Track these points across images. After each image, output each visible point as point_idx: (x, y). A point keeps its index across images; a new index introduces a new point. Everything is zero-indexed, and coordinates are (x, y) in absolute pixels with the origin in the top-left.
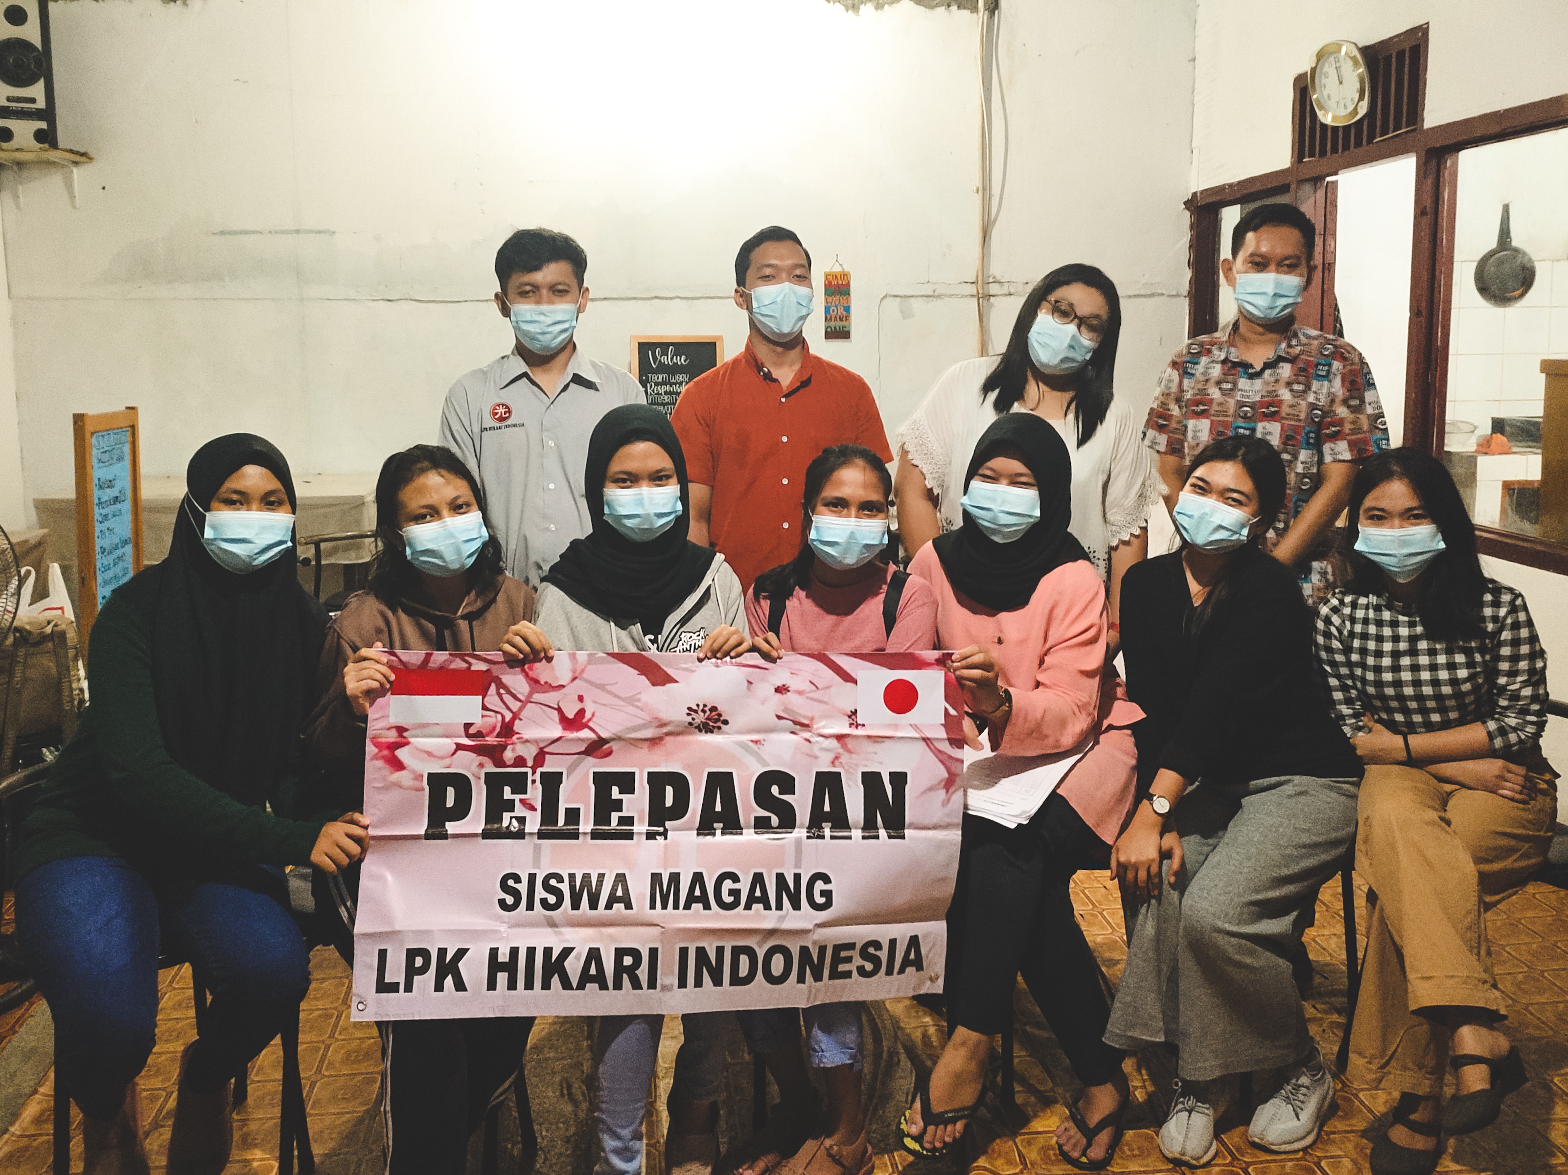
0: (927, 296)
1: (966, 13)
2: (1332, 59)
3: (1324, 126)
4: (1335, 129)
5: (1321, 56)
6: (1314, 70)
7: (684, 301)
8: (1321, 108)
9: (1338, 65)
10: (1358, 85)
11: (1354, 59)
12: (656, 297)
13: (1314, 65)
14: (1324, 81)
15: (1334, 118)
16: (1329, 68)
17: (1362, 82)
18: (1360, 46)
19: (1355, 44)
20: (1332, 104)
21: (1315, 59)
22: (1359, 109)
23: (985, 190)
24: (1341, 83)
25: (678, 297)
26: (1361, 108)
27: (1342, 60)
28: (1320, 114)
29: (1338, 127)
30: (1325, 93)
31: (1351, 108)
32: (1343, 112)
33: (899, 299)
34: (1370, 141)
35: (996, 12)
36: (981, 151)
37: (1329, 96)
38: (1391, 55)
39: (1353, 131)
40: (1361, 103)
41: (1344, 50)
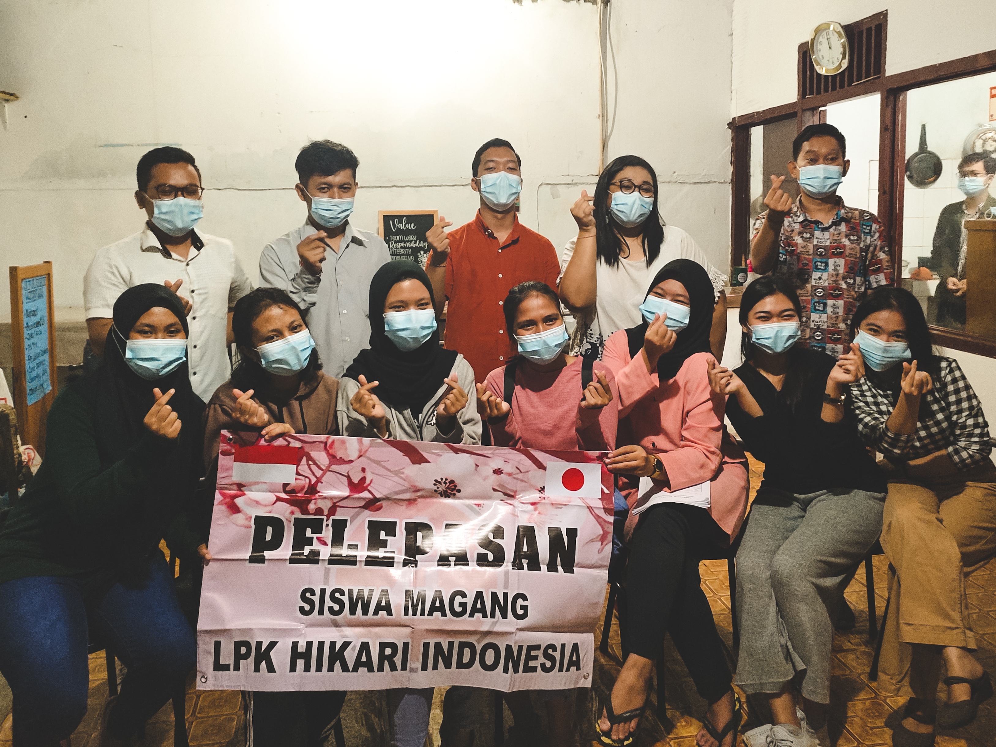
0: (568, 184)
1: (589, 5)
2: (824, 33)
3: (819, 75)
4: (826, 77)
5: (818, 31)
6: (813, 40)
7: (413, 188)
8: (818, 64)
9: (828, 37)
10: (841, 50)
11: (839, 33)
12: (394, 186)
13: (813, 37)
14: (819, 47)
15: (827, 70)
16: (822, 39)
17: (844, 47)
18: (842, 24)
19: (840, 24)
20: (824, 62)
21: (814, 33)
22: (842, 65)
23: (604, 116)
24: (830, 48)
25: (408, 186)
26: (844, 63)
27: (831, 34)
28: (817, 68)
29: (828, 76)
30: (820, 55)
31: (837, 64)
32: (832, 67)
33: (550, 186)
34: (850, 85)
35: (609, 4)
36: (600, 92)
37: (823, 57)
38: (863, 31)
39: (838, 78)
40: (843, 61)
41: (832, 27)
